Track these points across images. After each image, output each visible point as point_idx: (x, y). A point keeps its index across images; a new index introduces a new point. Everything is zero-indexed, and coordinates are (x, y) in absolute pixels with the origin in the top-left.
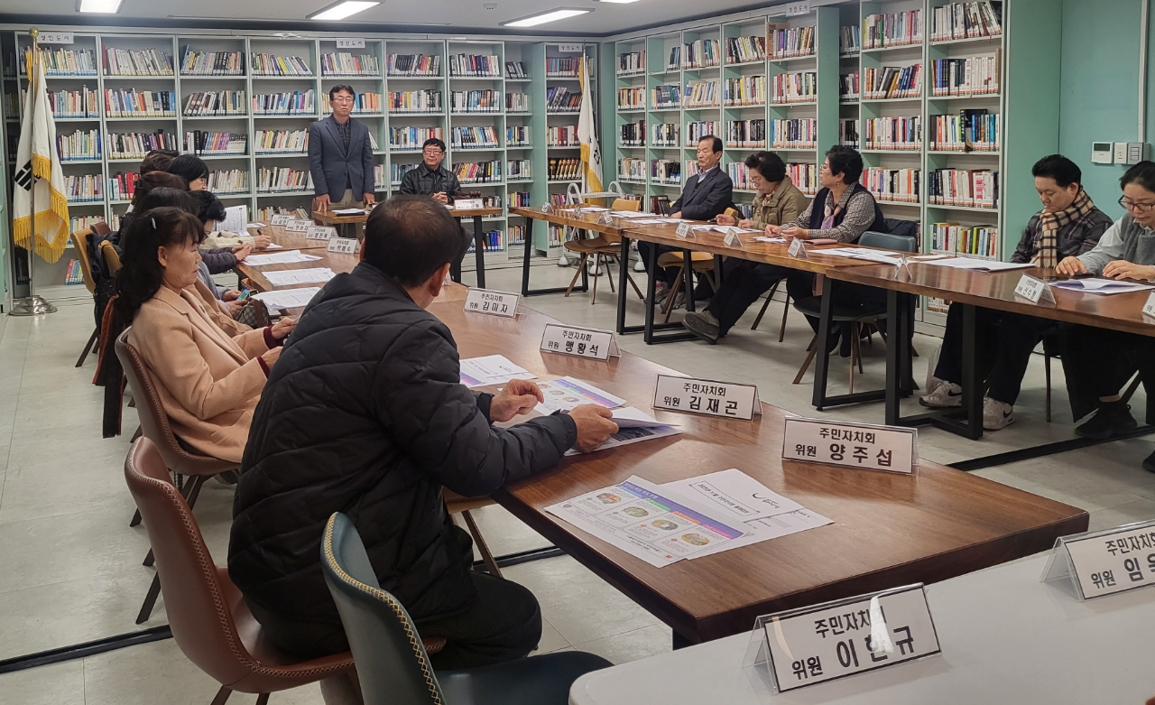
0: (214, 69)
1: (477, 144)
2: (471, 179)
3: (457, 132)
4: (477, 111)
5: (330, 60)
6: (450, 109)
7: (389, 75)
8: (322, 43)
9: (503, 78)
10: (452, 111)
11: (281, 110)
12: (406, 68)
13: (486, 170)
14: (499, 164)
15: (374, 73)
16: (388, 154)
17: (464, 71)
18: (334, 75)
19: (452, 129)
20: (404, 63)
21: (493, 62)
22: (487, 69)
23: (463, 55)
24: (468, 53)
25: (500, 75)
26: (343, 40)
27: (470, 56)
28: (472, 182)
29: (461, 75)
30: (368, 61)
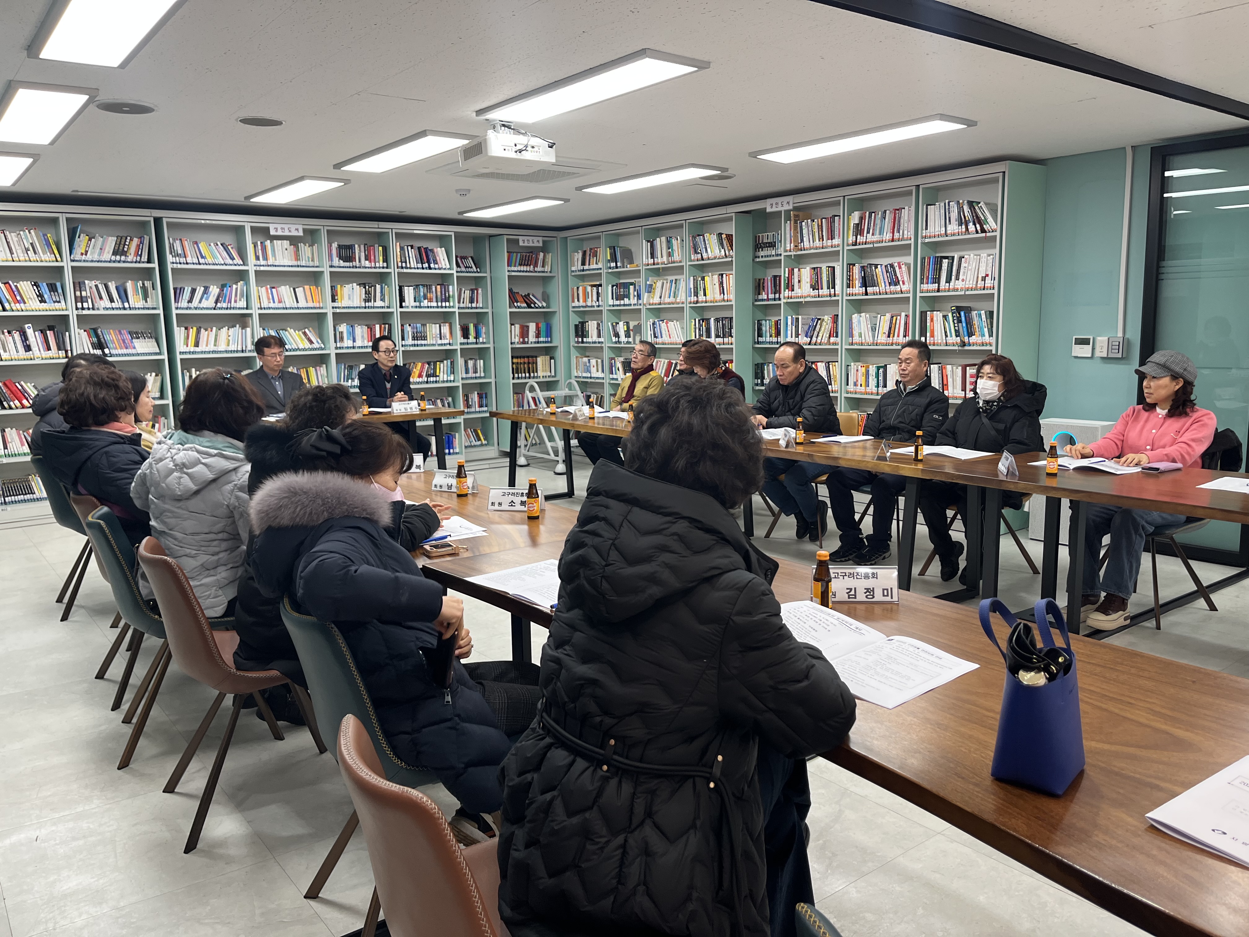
0: (113, 254)
5: (264, 248)
7: (331, 266)
8: (254, 230)
9: (454, 272)
11: (205, 304)
14: (452, 363)
16: (333, 352)
18: (268, 266)
20: (346, 253)
23: (412, 247)
24: (417, 244)
25: (450, 269)
26: (277, 226)
28: (421, 383)
29: (410, 268)
30: (305, 250)
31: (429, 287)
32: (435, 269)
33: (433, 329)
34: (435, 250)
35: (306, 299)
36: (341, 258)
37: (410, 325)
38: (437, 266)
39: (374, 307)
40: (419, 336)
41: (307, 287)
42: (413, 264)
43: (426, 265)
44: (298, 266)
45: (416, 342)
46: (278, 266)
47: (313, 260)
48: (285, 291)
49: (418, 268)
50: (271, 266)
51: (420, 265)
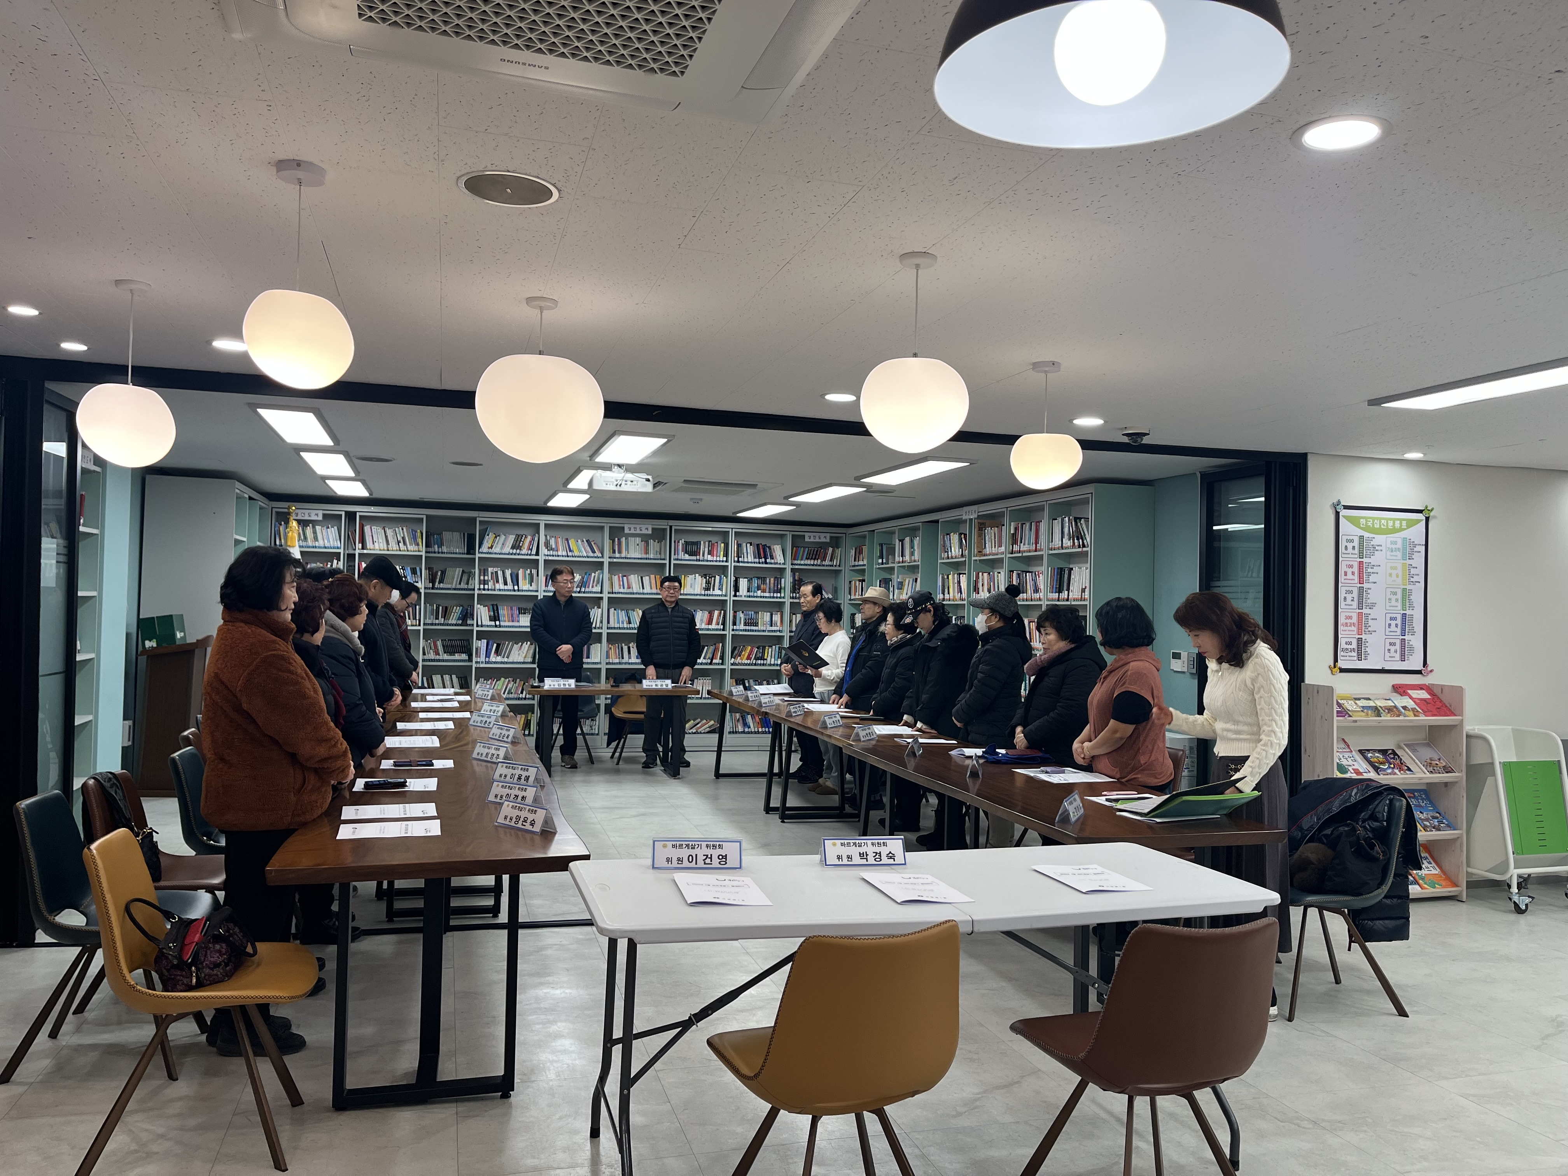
1: (760, 627)
2: (749, 662)
3: (740, 615)
4: (757, 597)
6: (733, 593)
10: (735, 596)
12: (694, 553)
13: (763, 653)
15: (658, 556)
17: (749, 557)
19: (735, 612)
21: (777, 550)
22: (772, 558)
27: (758, 545)
31: (763, 580)
33: (765, 617)
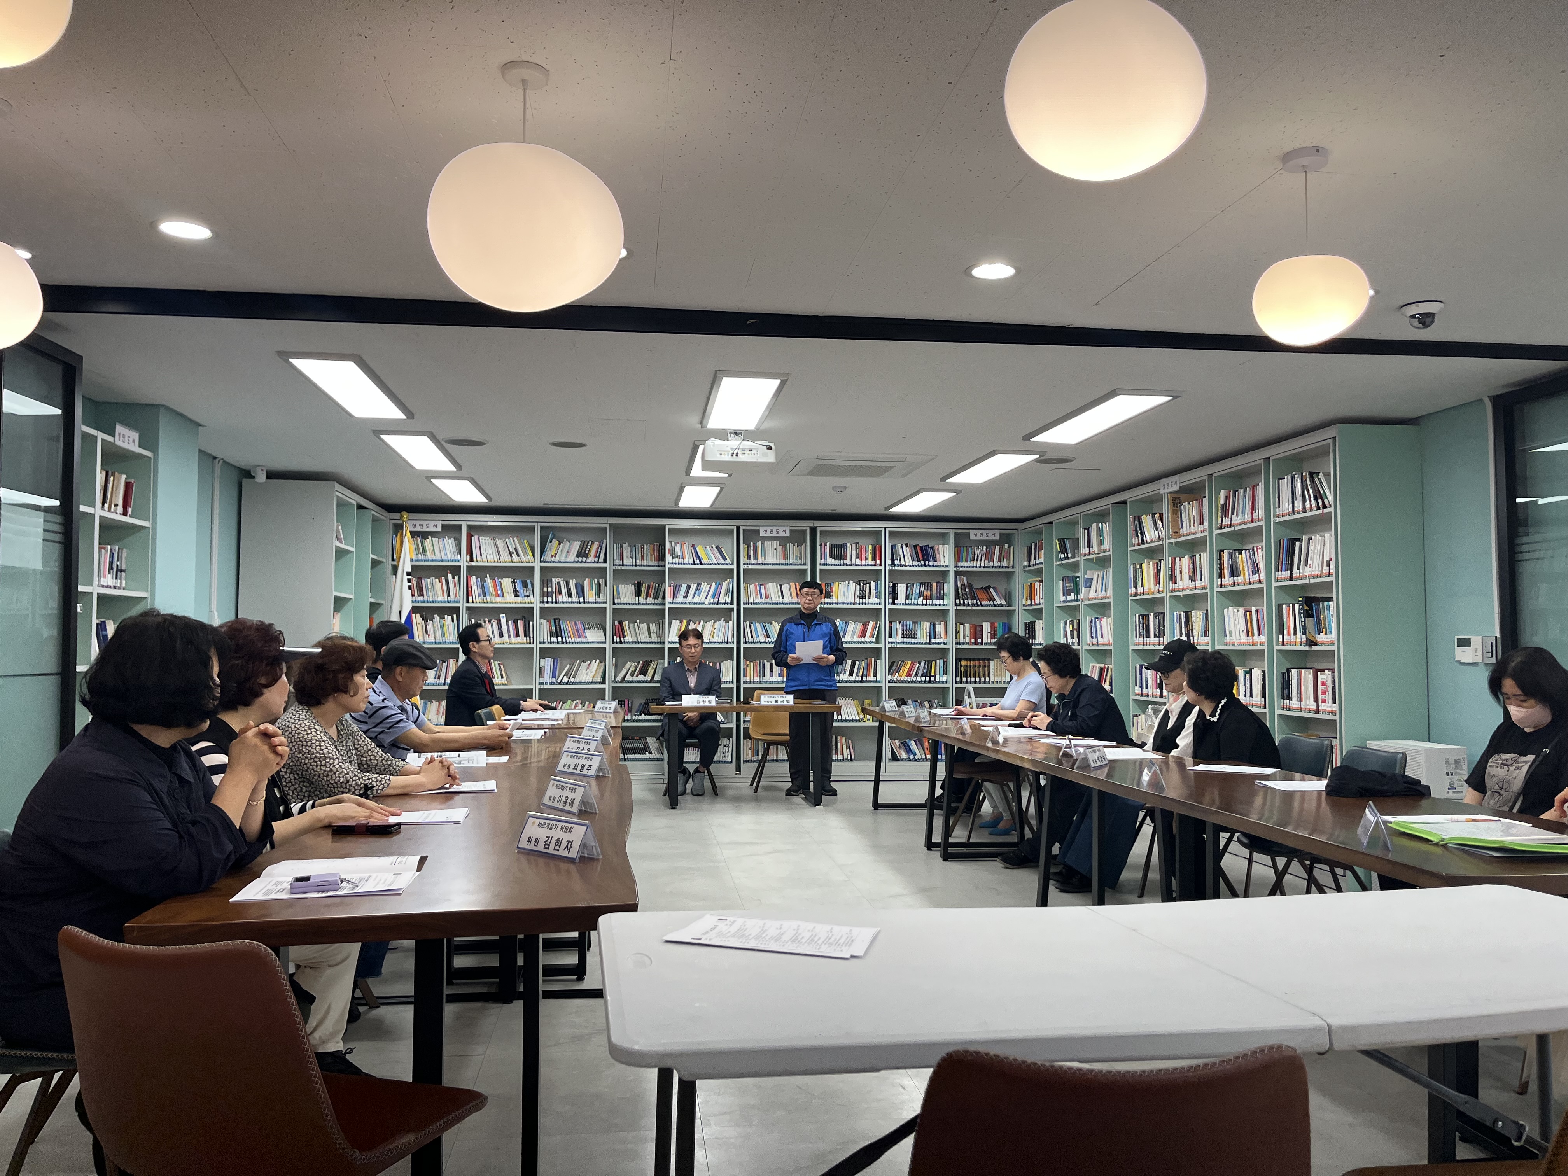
32: (933, 566)
34: (936, 548)
35: (791, 595)
36: (831, 556)
37: (900, 623)
38: (935, 564)
39: (868, 604)
40: (909, 634)
41: (792, 584)
42: (909, 561)
43: (922, 562)
44: (785, 564)
45: (905, 640)
46: (768, 564)
47: (800, 559)
48: (772, 588)
49: (913, 566)
50: (760, 564)
51: (916, 563)
